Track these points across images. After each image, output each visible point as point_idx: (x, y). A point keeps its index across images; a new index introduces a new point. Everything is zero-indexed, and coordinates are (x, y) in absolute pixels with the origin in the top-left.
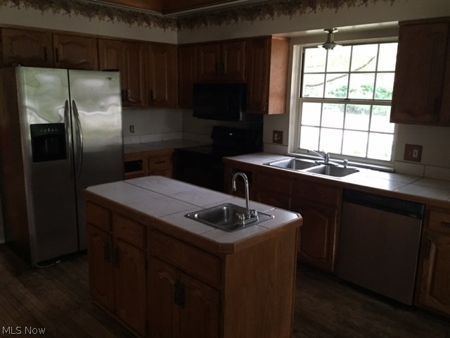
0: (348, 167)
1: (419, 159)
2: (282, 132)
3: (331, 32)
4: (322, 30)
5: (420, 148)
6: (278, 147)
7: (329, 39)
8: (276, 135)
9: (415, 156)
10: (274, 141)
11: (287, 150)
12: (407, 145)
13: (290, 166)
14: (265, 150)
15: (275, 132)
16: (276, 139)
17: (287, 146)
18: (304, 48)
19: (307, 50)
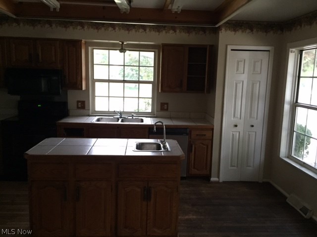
0: (134, 118)
1: (167, 110)
2: (84, 101)
3: (123, 43)
4: (118, 42)
5: (167, 104)
6: (82, 111)
7: (122, 47)
8: (79, 104)
9: (166, 108)
10: (78, 108)
11: (89, 112)
12: (161, 103)
14: (70, 114)
15: (78, 102)
16: (80, 106)
17: (89, 110)
18: (93, 49)
19: (94, 50)
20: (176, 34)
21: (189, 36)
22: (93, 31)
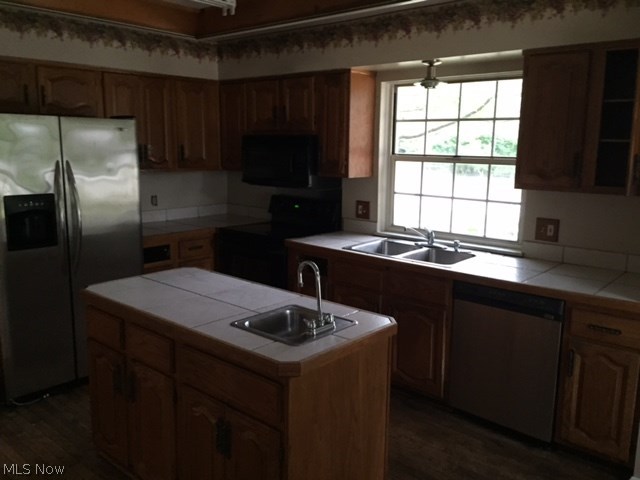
0: (459, 250)
1: (555, 239)
2: (368, 203)
3: (431, 64)
4: (419, 62)
5: (556, 223)
6: (363, 223)
7: (429, 73)
8: (360, 207)
9: (550, 234)
10: (358, 216)
11: (376, 226)
12: (539, 219)
13: (380, 250)
14: (345, 229)
15: (359, 203)
16: (360, 212)
17: (376, 222)
18: (396, 86)
19: (400, 89)
20: (562, 17)
21: (603, 15)
22: (366, 46)
